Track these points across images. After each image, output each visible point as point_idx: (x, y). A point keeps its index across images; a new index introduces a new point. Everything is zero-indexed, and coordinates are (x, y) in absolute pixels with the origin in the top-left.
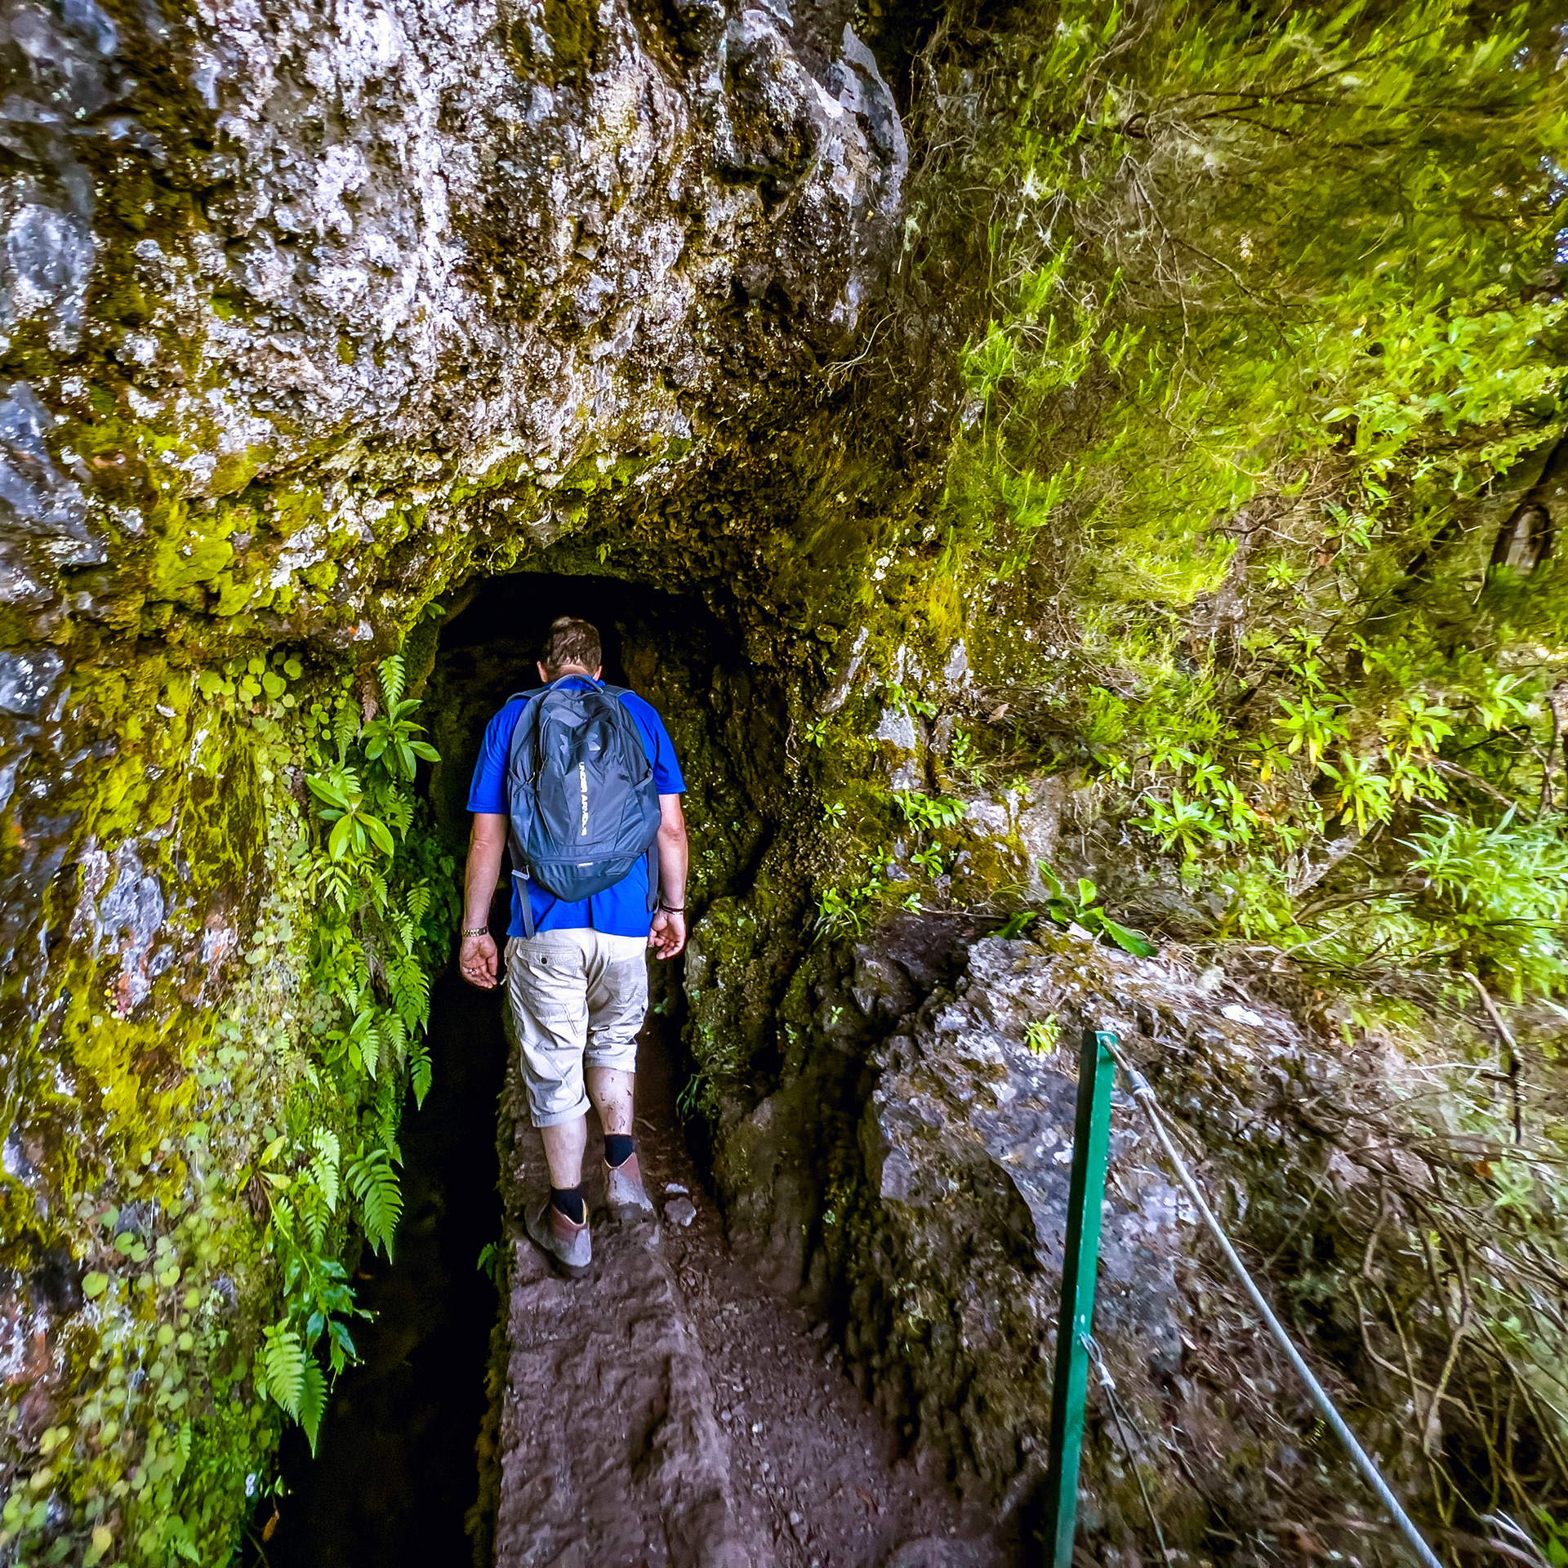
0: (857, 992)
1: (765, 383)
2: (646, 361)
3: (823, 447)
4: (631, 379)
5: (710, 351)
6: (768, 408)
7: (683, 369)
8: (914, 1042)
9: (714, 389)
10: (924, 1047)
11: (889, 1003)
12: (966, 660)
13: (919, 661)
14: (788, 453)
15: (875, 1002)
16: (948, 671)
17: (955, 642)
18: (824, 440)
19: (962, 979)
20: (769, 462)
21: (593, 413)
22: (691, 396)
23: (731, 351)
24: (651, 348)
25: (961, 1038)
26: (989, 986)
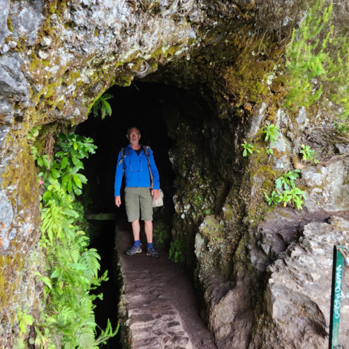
0: (263, 246)
1: (222, 19)
2: (180, 15)
3: (245, 37)
4: (175, 21)
5: (203, 9)
6: (224, 26)
7: (194, 16)
8: (284, 261)
9: (204, 21)
10: (287, 262)
11: (275, 249)
12: (305, 115)
13: (286, 116)
14: (232, 40)
15: (270, 249)
16: (298, 120)
17: (300, 108)
18: (245, 34)
19: (301, 238)
20: (225, 43)
21: (162, 34)
22: (196, 24)
23: (210, 9)
24: (183, 11)
25: (300, 258)
26: (311, 239)
